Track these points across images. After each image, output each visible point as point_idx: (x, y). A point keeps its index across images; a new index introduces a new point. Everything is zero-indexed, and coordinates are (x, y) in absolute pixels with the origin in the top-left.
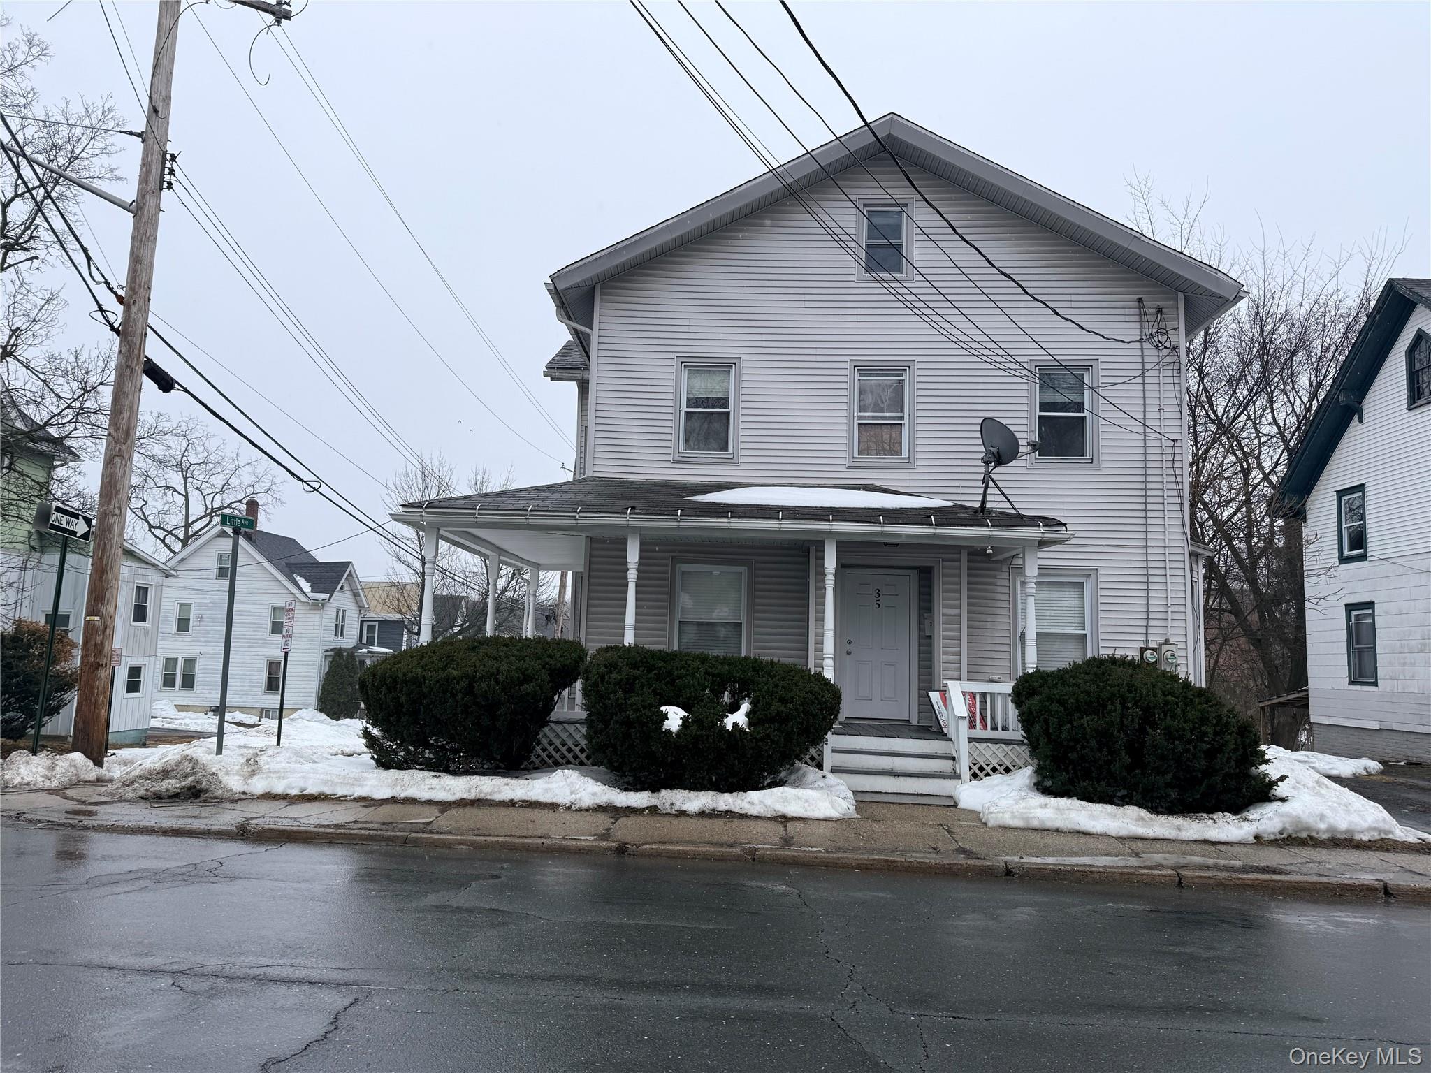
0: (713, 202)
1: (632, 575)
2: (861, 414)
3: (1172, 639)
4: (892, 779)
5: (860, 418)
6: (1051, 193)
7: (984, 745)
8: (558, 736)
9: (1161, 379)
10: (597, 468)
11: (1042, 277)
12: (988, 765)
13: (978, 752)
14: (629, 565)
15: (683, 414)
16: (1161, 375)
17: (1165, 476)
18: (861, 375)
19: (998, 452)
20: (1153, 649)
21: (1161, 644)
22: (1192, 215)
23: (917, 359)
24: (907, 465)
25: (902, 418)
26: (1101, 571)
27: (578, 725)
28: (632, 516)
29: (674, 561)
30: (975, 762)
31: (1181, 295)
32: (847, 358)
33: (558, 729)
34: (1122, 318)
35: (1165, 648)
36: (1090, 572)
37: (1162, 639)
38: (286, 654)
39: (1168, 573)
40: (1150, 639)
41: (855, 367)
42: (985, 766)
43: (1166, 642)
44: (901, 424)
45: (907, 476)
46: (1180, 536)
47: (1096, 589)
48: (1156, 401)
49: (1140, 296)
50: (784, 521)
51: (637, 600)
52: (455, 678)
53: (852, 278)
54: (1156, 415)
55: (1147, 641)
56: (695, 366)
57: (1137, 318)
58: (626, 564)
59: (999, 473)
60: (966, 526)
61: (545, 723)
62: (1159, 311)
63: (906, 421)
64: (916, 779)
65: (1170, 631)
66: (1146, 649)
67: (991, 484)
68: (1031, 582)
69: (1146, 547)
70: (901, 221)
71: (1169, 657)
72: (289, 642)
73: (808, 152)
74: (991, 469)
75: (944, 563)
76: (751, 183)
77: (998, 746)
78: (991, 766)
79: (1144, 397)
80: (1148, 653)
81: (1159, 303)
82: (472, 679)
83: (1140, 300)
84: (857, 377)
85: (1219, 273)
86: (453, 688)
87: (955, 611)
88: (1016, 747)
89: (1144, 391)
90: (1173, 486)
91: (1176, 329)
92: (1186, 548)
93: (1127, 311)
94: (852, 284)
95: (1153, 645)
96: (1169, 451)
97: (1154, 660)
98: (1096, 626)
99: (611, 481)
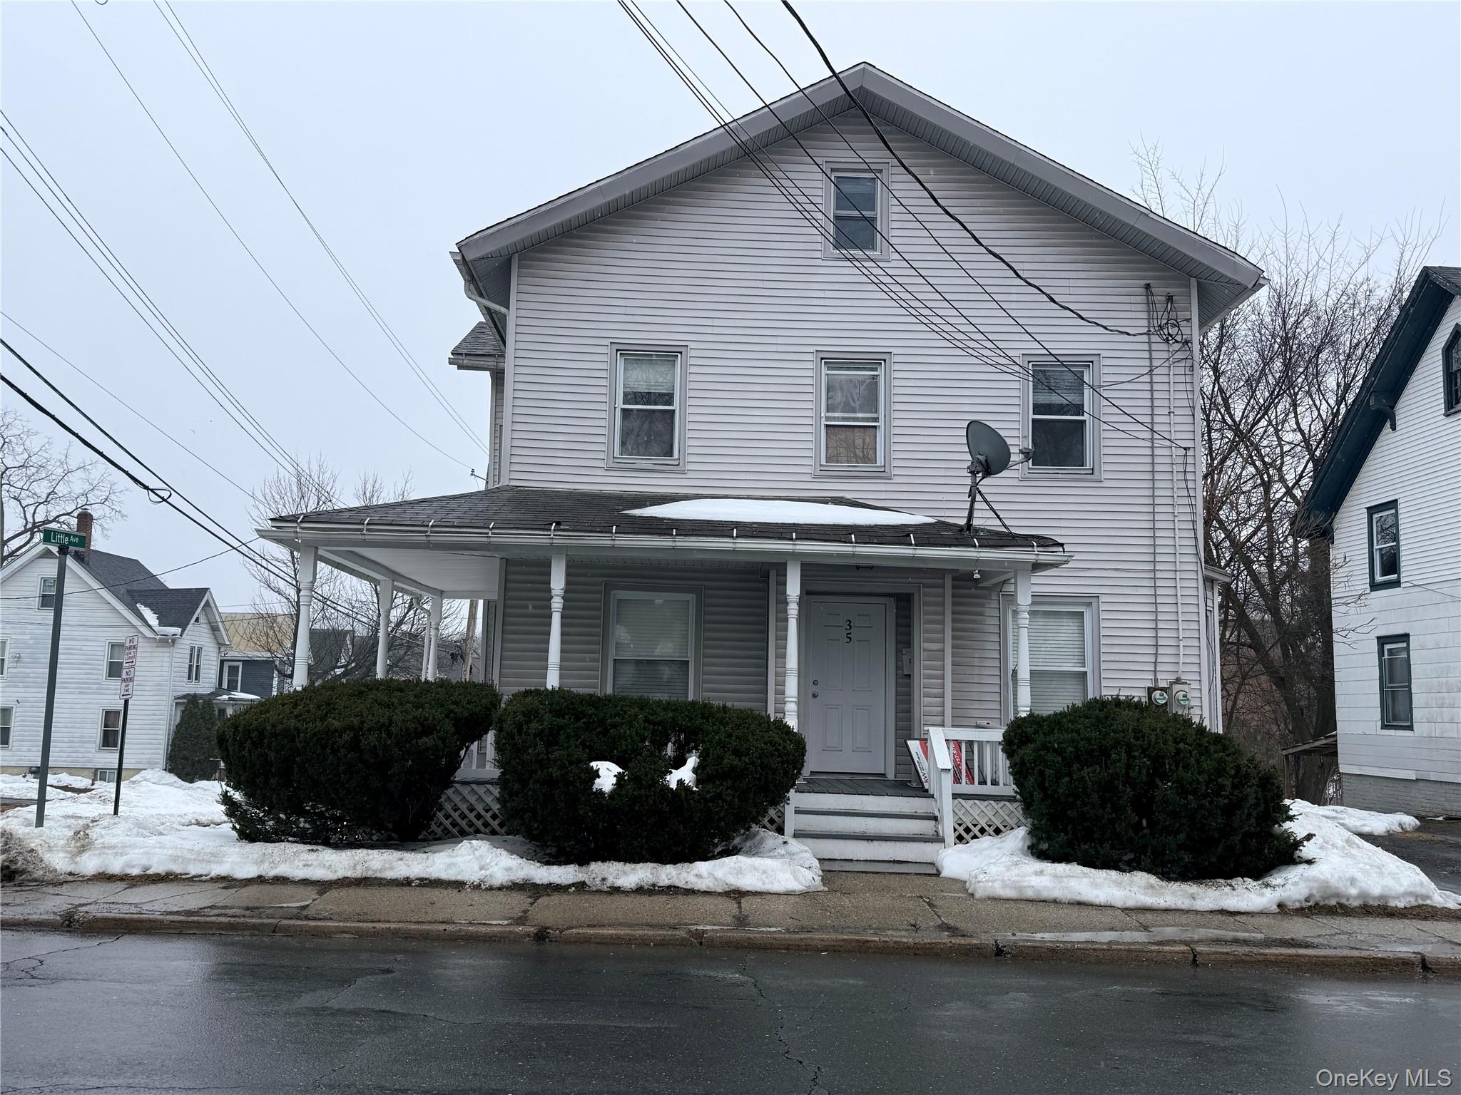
0: (655, 160)
1: (557, 604)
2: (830, 414)
3: (1184, 677)
4: (865, 843)
5: (828, 419)
6: (1047, 160)
7: (971, 802)
8: (464, 799)
9: (1171, 377)
10: (514, 475)
11: (1037, 258)
12: (975, 826)
13: (963, 811)
14: (553, 592)
15: (618, 413)
16: (1171, 373)
17: (1175, 489)
18: (829, 369)
19: (986, 461)
20: (1162, 689)
21: (1172, 683)
22: (1206, 190)
23: (894, 351)
24: (883, 475)
25: (876, 420)
26: (1103, 599)
27: (489, 787)
28: (557, 533)
29: (608, 588)
30: (960, 822)
31: (1193, 282)
32: (813, 349)
33: (465, 791)
34: (1127, 307)
35: (1176, 688)
36: (1090, 600)
37: (1173, 677)
38: (126, 702)
39: (1179, 602)
40: (1159, 677)
41: (822, 359)
42: (972, 827)
43: (1178, 681)
44: (875, 427)
45: (882, 487)
46: (1193, 559)
47: (1098, 620)
48: (1166, 403)
49: (1148, 282)
50: (739, 540)
51: (563, 634)
52: (336, 731)
53: (818, 255)
54: (1166, 419)
55: (1156, 680)
56: (633, 355)
57: (1144, 307)
58: (549, 590)
59: (987, 484)
60: (950, 546)
61: (448, 783)
62: (1170, 299)
63: (881, 423)
64: (893, 843)
65: (1182, 668)
66: (1155, 689)
67: (978, 498)
68: (1024, 611)
69: (1154, 571)
70: (875, 189)
71: (1181, 698)
72: (130, 687)
73: (767, 106)
74: (978, 480)
75: (926, 590)
76: (699, 140)
77: (986, 803)
78: (979, 827)
79: (1152, 399)
80: (1157, 694)
81: (1168, 290)
82: (357, 731)
83: (1148, 286)
84: (824, 371)
85: (1236, 257)
86: (334, 743)
87: (939, 646)
88: (1007, 803)
89: (1152, 391)
90: (1186, 501)
91: (1188, 320)
92: (1200, 572)
93: (1133, 299)
94: (819, 262)
95: (1163, 684)
96: (1181, 460)
97: (1164, 702)
98: (1098, 662)
99: (533, 491)
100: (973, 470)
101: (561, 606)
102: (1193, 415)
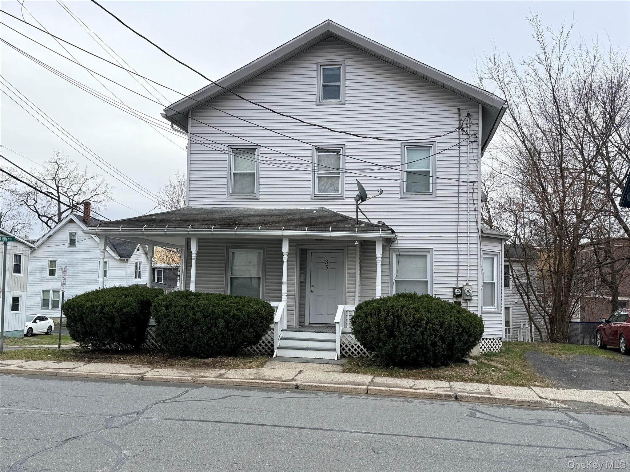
0: (241, 70)
2: (319, 172)
3: (470, 283)
4: (304, 351)
5: (318, 174)
9: (468, 150)
10: (190, 203)
11: (409, 99)
14: (192, 252)
15: (232, 175)
16: (468, 148)
17: (468, 200)
18: (319, 152)
19: (361, 196)
20: (460, 288)
21: (464, 286)
23: (346, 144)
24: (341, 198)
25: (339, 174)
26: (435, 249)
28: (191, 229)
29: (228, 248)
31: (480, 106)
32: (311, 144)
34: (450, 119)
35: (465, 288)
36: (429, 250)
37: (465, 283)
39: (469, 250)
40: (459, 283)
41: (316, 148)
43: (467, 285)
44: (338, 177)
45: (340, 203)
46: (476, 231)
47: (432, 258)
48: (465, 162)
49: (459, 107)
50: (261, 231)
53: (314, 103)
54: (465, 169)
55: (457, 284)
56: (237, 151)
57: (457, 119)
60: (346, 231)
62: (468, 114)
63: (341, 175)
64: (316, 351)
65: (468, 279)
66: (456, 288)
68: (379, 257)
69: (458, 237)
70: (340, 72)
71: (467, 292)
75: (348, 248)
76: (259, 60)
78: (351, 345)
79: (459, 160)
80: (456, 291)
81: (468, 110)
83: (459, 109)
84: (317, 153)
85: (493, 96)
87: (353, 271)
89: (459, 157)
90: (472, 205)
91: (477, 124)
92: (478, 237)
93: (452, 115)
94: (315, 107)
95: (460, 286)
96: (471, 187)
97: (459, 294)
98: (432, 277)
99: (196, 209)
100: (356, 199)
101: (195, 257)
102: (478, 167)
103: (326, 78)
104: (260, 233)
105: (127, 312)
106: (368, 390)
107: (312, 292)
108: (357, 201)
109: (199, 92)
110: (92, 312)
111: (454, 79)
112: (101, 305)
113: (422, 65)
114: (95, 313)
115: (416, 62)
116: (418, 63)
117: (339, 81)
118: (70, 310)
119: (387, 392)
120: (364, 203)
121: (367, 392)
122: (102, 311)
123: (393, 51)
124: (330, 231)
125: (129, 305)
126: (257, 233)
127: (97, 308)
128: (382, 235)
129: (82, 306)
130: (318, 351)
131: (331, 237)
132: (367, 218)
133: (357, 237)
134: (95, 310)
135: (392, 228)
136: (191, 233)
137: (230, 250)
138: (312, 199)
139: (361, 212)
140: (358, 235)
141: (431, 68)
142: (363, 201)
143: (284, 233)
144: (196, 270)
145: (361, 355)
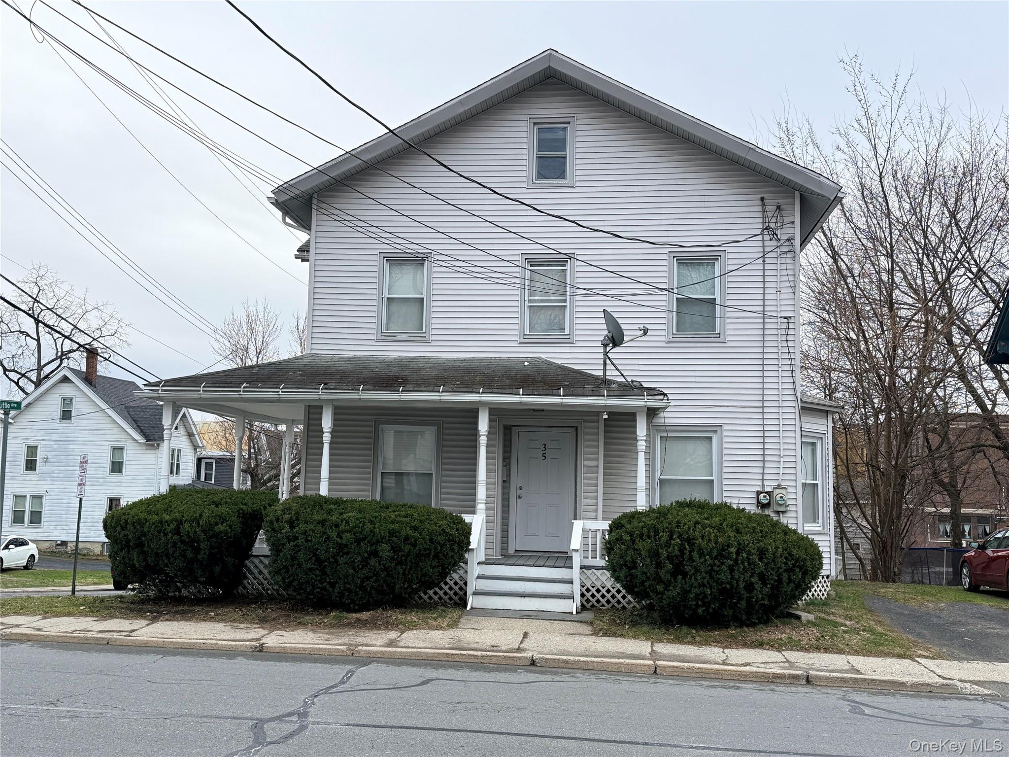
1: (327, 437)
2: (531, 298)
3: (784, 484)
4: (520, 599)
5: (530, 301)
7: (601, 571)
8: (256, 567)
9: (779, 265)
10: (314, 347)
11: (680, 182)
12: (603, 588)
13: (595, 577)
14: (324, 430)
15: (385, 301)
16: (779, 262)
17: (780, 348)
18: (531, 266)
20: (767, 493)
21: (774, 488)
23: (577, 252)
24: (568, 340)
25: (565, 301)
26: (725, 427)
27: (262, 558)
28: (324, 391)
29: (377, 423)
31: (797, 194)
32: (519, 252)
33: (256, 561)
34: (747, 215)
35: (777, 492)
36: (716, 429)
37: (776, 483)
38: (81, 500)
39: (781, 429)
40: (765, 484)
41: (526, 259)
42: (601, 589)
43: (779, 487)
44: (565, 306)
45: (568, 350)
46: (793, 398)
47: (721, 443)
48: (774, 285)
49: (763, 196)
50: (444, 394)
52: (167, 522)
53: (524, 185)
54: (773, 296)
55: (763, 486)
56: (395, 261)
57: (760, 215)
58: (322, 429)
59: (615, 353)
60: (588, 396)
61: (248, 557)
62: (779, 208)
63: (568, 304)
64: (539, 599)
65: (781, 477)
66: (762, 493)
67: (609, 362)
68: (641, 440)
69: (763, 407)
70: (565, 135)
71: (779, 499)
72: (83, 490)
74: (608, 350)
75: (586, 424)
78: (606, 589)
79: (764, 282)
80: (761, 496)
81: (778, 201)
82: (180, 523)
83: (762, 199)
84: (527, 268)
85: (821, 177)
87: (594, 463)
89: (764, 276)
90: (787, 356)
91: (793, 223)
92: (797, 408)
93: (752, 209)
94: (524, 190)
95: (768, 489)
96: (784, 326)
97: (767, 501)
98: (721, 472)
99: (325, 357)
100: (604, 342)
101: (330, 439)
102: (794, 293)
103: (542, 144)
104: (442, 398)
105: (221, 532)
106: (656, 668)
107: (520, 497)
108: (605, 346)
109: (333, 162)
110: (159, 532)
111: (757, 150)
112: (176, 520)
113: (706, 125)
114: (166, 535)
115: (695, 120)
116: (698, 122)
117: (564, 149)
118: (119, 528)
119: (690, 671)
120: (616, 349)
121: (655, 672)
122: (177, 531)
123: (657, 102)
124: (560, 395)
125: (223, 520)
126: (438, 398)
127: (169, 526)
128: (648, 403)
129: (141, 523)
130: (542, 599)
131: (562, 405)
132: (622, 375)
133: (605, 406)
134: (165, 529)
135: (665, 391)
136: (324, 397)
137: (381, 426)
138: (521, 343)
139: (613, 364)
140: (608, 402)
141: (719, 131)
142: (615, 345)
143: (482, 398)
144: (331, 460)
145: (613, 606)
